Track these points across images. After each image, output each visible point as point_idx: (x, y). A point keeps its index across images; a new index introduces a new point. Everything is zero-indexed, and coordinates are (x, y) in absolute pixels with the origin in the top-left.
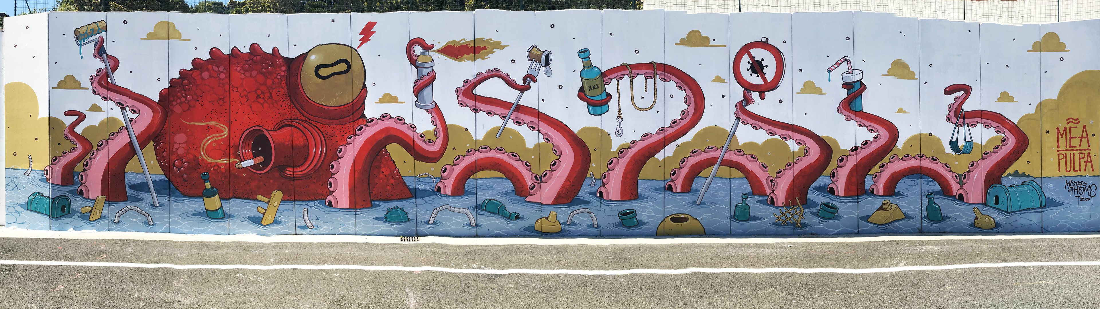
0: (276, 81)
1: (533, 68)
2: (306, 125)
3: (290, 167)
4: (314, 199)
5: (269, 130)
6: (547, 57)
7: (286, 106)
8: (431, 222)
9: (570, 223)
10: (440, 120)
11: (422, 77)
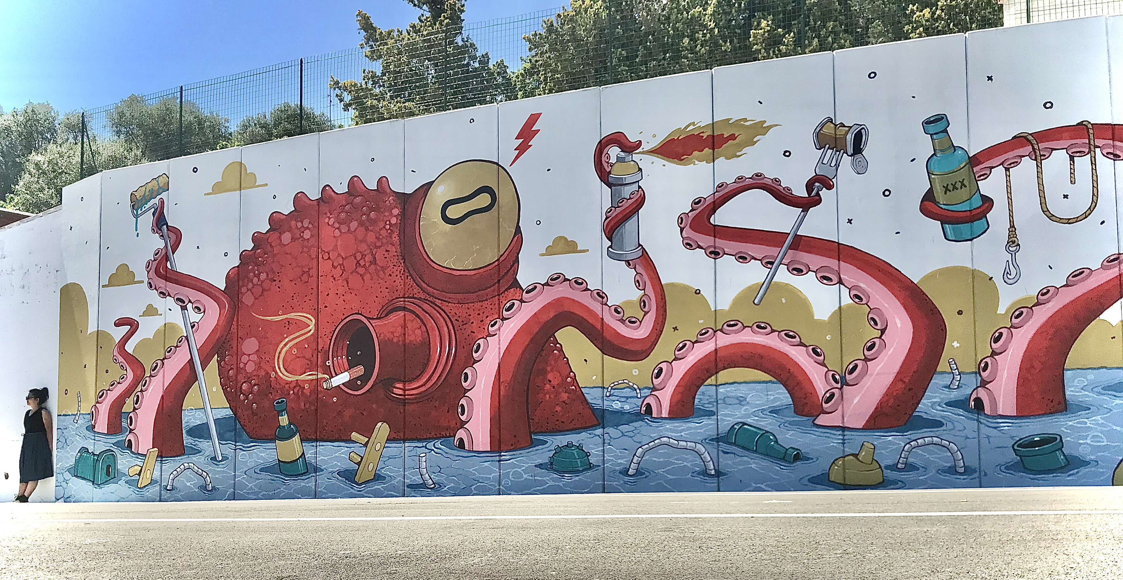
0: (384, 233)
1: (825, 162)
2: (426, 306)
3: (399, 381)
4: (435, 436)
5: (371, 319)
6: (858, 138)
7: (397, 276)
8: (631, 472)
9: (904, 466)
10: (651, 279)
11: (621, 203)
